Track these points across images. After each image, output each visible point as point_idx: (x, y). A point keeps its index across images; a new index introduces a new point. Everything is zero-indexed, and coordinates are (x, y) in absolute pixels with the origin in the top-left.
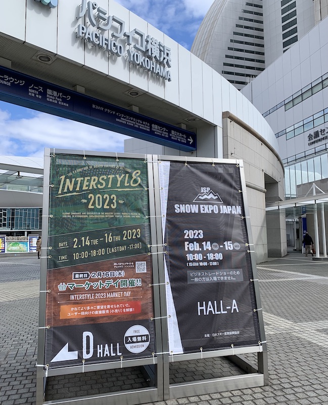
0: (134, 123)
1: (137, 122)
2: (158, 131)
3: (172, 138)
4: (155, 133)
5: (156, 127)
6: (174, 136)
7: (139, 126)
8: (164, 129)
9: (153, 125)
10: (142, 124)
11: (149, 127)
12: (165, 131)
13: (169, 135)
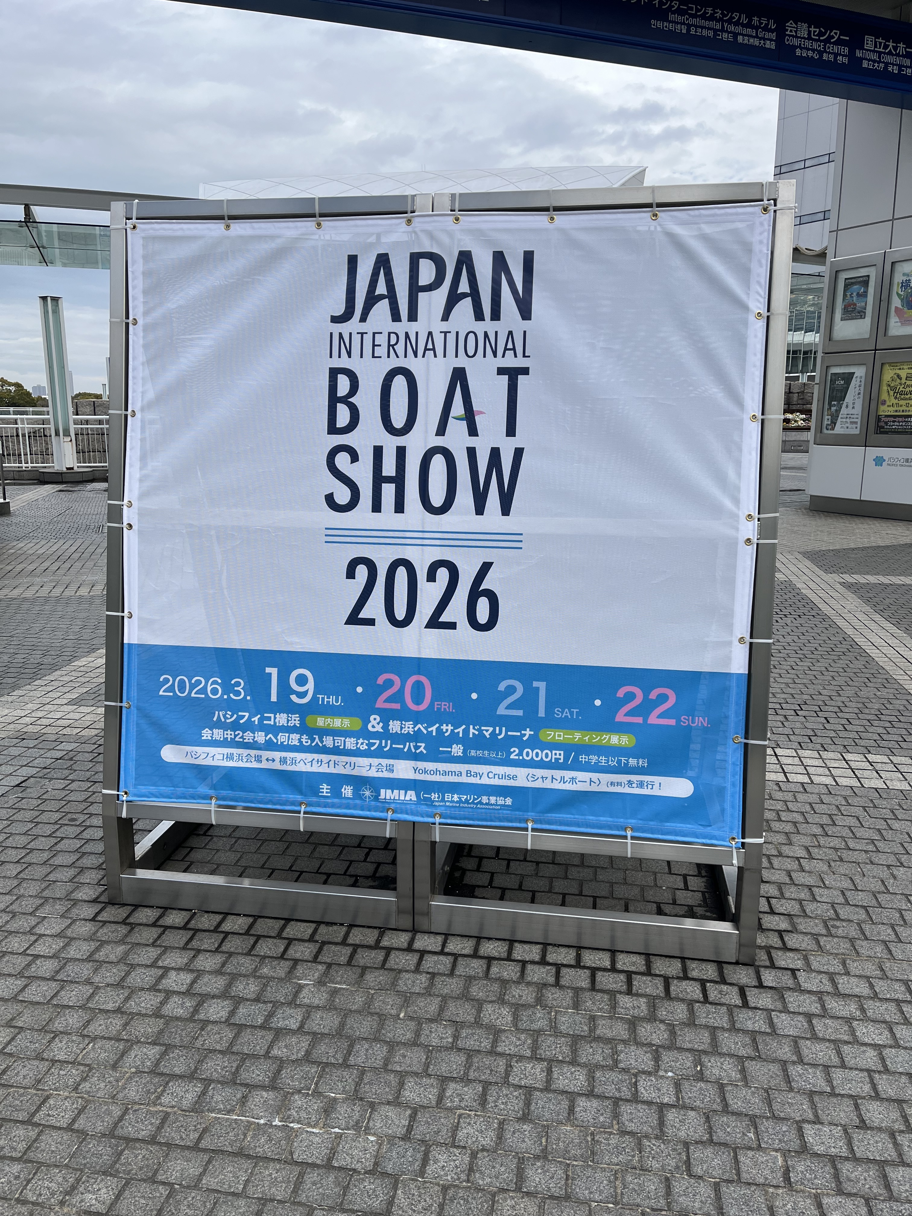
0: (718, 26)
1: (730, 22)
2: (808, 44)
3: (865, 64)
4: (798, 52)
5: (803, 30)
6: (875, 57)
7: (735, 35)
8: (836, 34)
9: (790, 25)
10: (749, 25)
11: (773, 36)
12: (839, 42)
13: (851, 55)
